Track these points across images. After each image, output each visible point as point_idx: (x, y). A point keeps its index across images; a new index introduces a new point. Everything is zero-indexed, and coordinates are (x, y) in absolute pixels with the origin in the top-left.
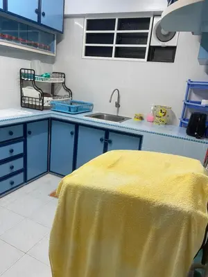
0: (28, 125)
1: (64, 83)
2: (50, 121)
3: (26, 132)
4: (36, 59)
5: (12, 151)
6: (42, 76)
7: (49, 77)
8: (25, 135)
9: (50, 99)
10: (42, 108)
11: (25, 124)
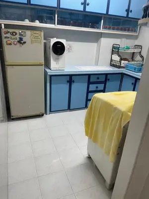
0: (108, 75)
1: (140, 52)
2: (123, 75)
3: (107, 80)
4: (124, 38)
5: (97, 87)
6: (124, 48)
7: (129, 48)
8: (106, 81)
9: (126, 62)
10: (119, 67)
11: (106, 75)
